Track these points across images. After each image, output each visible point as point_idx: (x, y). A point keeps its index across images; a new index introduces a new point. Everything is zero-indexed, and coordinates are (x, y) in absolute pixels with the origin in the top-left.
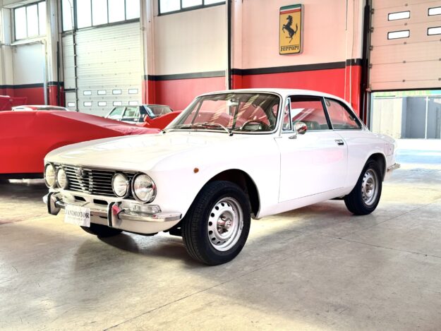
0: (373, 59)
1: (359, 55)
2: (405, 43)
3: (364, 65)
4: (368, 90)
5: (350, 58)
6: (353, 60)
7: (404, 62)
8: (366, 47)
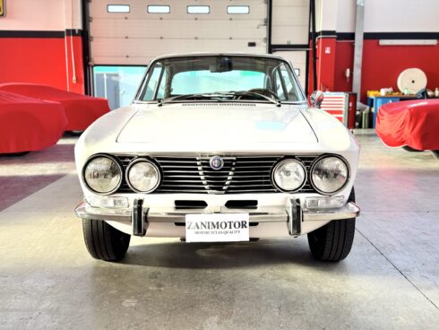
0: (93, 31)
1: (78, 26)
2: (126, 18)
3: (84, 36)
4: (91, 63)
5: (70, 27)
6: (74, 31)
7: (127, 38)
8: (86, 18)
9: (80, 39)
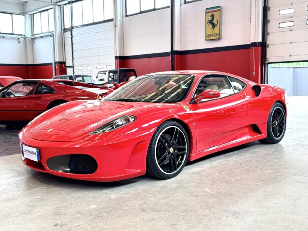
1: (260, 40)
2: (291, 30)
4: (266, 62)
6: (255, 43)
7: (291, 43)
8: (265, 33)
9: (260, 48)
